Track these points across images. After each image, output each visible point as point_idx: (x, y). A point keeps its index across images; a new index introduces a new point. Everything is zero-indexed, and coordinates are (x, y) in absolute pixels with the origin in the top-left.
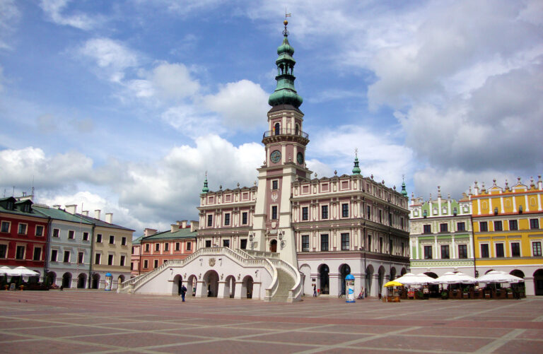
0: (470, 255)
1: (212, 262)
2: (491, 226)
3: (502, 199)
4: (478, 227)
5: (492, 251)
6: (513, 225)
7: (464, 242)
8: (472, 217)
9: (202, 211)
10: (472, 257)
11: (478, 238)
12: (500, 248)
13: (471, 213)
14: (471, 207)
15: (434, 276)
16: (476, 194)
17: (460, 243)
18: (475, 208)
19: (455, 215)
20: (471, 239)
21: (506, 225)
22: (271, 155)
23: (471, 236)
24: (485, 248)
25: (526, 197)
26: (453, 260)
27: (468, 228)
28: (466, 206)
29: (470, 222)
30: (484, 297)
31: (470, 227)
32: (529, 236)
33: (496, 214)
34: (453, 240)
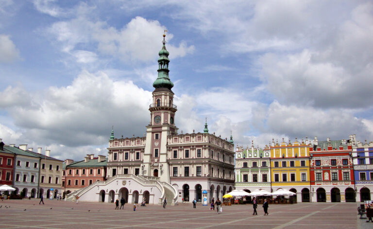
0: (269, 180)
1: (124, 183)
2: (280, 164)
3: (287, 149)
4: (273, 165)
5: (281, 178)
6: (292, 164)
7: (265, 173)
8: (270, 159)
9: (110, 151)
10: (270, 181)
11: (273, 171)
12: (285, 176)
13: (270, 157)
14: (270, 153)
15: (248, 191)
16: (273, 146)
17: (264, 173)
18: (272, 154)
19: (261, 157)
20: (269, 171)
21: (288, 164)
22: (154, 118)
23: (269, 169)
24: (277, 176)
25: (299, 149)
26: (259, 183)
27: (268, 165)
28: (267, 152)
29: (269, 161)
30: (275, 203)
31: (269, 164)
32: (300, 170)
33: (283, 158)
34: (260, 171)
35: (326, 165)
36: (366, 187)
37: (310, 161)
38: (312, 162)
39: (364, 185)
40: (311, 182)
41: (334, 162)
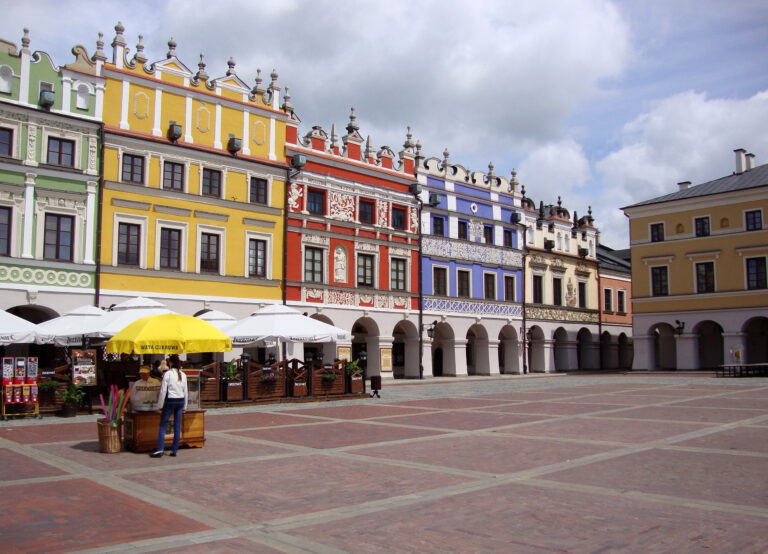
0: (85, 253)
2: (154, 174)
4: (115, 169)
5: (150, 252)
6: (212, 180)
7: (68, 207)
8: (102, 131)
10: (90, 259)
11: (113, 201)
12: (171, 241)
13: (98, 118)
14: (100, 95)
16: (120, 65)
17: (54, 205)
18: (113, 103)
19: (46, 106)
20: (92, 200)
21: (193, 181)
23: (92, 190)
24: (130, 232)
26: (23, 264)
27: (85, 156)
28: (83, 91)
29: (94, 143)
31: (94, 158)
32: (246, 220)
33: (173, 137)
34: (30, 191)
35: (343, 216)
36: (448, 321)
37: (288, 185)
38: (295, 193)
39: (444, 313)
40: (284, 287)
41: (367, 209)
